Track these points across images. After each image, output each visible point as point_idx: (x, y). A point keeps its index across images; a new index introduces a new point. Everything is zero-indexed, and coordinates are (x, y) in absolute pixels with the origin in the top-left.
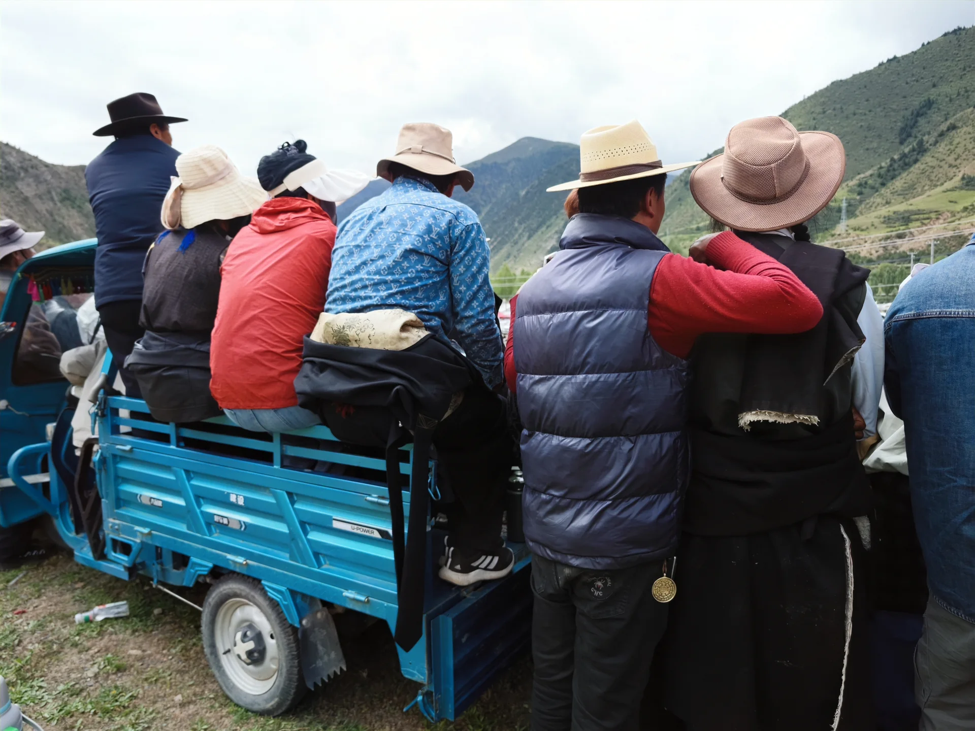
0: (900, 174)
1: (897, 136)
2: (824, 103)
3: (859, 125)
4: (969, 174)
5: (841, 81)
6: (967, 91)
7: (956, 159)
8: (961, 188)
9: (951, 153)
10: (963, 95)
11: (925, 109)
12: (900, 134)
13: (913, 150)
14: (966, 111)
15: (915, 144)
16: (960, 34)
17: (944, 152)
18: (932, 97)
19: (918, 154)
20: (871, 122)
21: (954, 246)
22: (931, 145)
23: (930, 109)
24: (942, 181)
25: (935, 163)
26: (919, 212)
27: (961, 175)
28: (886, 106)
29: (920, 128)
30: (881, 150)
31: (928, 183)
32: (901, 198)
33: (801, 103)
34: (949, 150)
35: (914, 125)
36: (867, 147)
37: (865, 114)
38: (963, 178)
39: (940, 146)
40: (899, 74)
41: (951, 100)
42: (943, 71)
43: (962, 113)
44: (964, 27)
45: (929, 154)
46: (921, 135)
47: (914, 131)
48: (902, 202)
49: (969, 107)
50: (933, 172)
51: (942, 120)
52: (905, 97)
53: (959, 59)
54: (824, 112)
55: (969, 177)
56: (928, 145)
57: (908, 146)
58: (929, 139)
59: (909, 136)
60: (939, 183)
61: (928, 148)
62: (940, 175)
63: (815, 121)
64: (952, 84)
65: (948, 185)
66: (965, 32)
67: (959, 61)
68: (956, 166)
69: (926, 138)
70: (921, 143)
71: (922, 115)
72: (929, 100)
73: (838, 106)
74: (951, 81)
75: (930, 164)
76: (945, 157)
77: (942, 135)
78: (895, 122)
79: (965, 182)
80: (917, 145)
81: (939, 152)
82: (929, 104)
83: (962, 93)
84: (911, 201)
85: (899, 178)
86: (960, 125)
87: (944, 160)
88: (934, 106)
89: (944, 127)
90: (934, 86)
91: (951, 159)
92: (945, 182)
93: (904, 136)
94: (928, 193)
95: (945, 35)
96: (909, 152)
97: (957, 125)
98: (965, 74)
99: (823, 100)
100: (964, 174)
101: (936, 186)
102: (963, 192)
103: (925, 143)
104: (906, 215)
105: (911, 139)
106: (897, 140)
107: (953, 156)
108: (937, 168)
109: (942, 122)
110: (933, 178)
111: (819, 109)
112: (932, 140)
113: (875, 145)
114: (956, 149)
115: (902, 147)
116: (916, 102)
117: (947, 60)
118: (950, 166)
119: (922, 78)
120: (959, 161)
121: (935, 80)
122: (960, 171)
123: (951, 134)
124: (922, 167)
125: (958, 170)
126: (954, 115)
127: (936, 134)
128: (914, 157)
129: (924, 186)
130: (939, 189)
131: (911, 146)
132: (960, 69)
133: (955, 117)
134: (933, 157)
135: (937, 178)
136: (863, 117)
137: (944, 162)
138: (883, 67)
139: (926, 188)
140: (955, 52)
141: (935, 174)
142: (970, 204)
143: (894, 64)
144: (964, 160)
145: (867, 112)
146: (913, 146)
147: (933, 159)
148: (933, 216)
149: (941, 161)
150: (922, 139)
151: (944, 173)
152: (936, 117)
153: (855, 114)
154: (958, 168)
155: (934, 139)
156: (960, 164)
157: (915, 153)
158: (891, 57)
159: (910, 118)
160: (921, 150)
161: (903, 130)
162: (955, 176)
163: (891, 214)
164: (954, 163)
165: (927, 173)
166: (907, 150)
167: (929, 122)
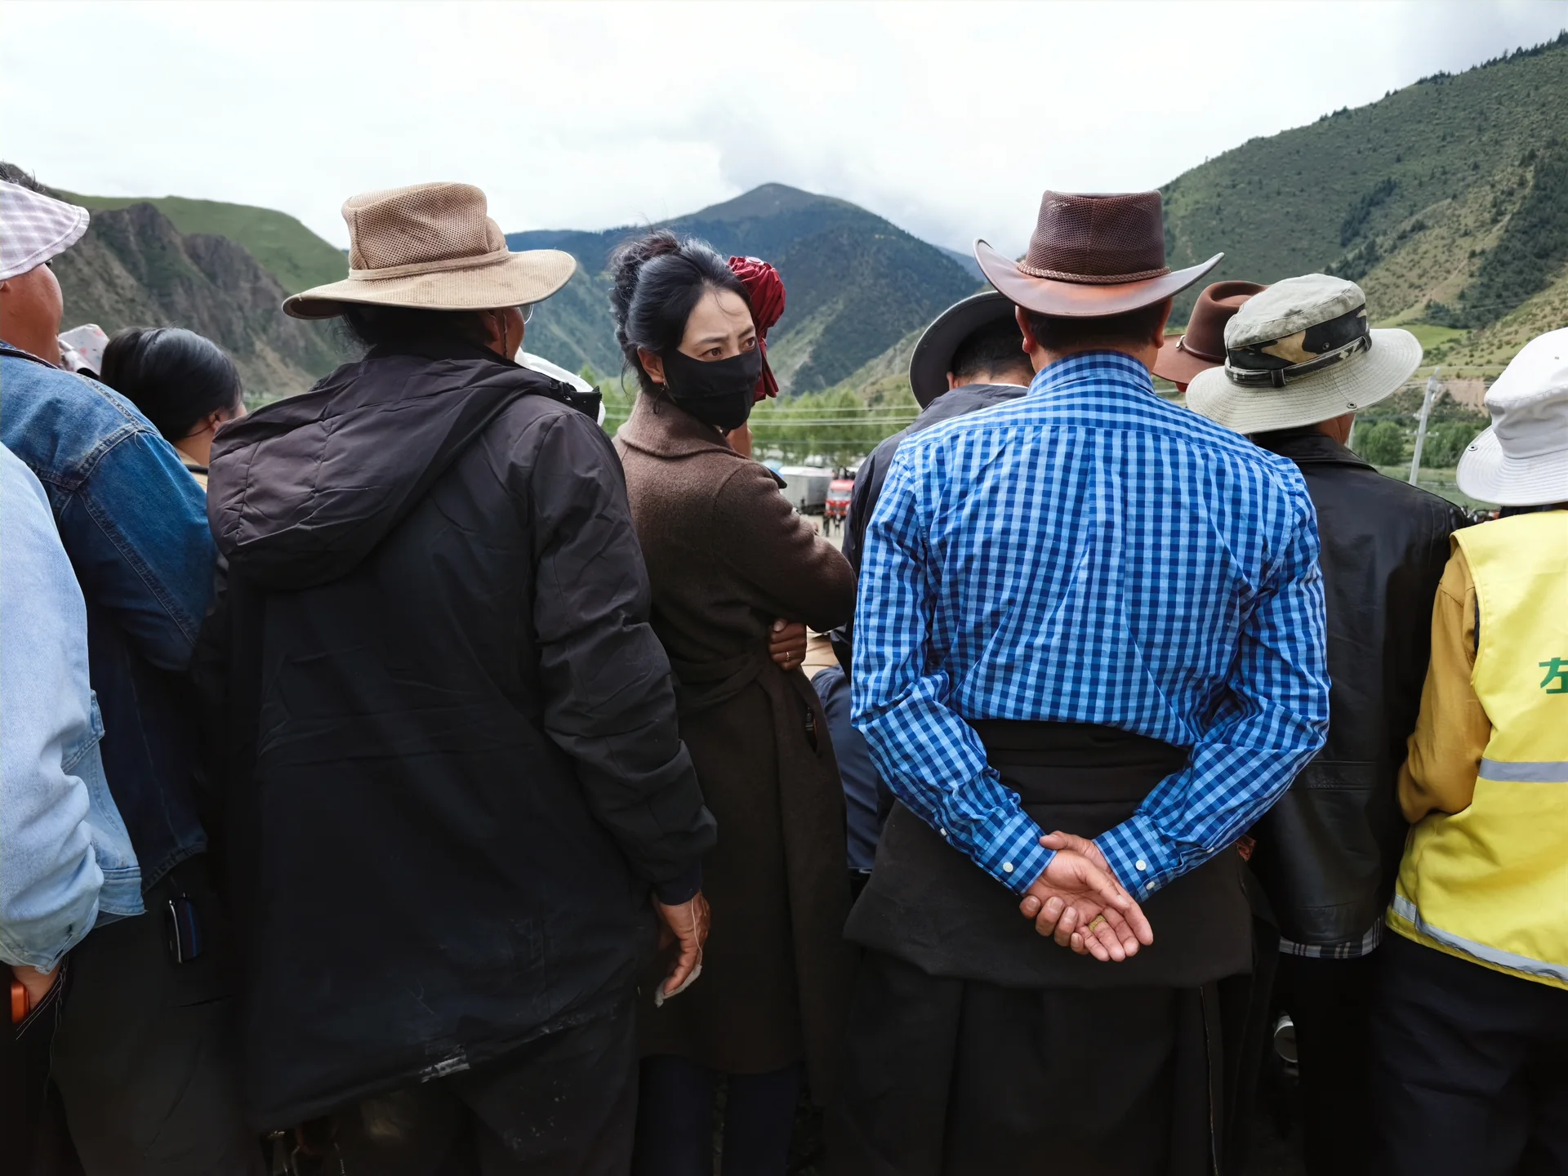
1: (1338, 233)
2: (1234, 172)
3: (1286, 210)
4: (1438, 301)
5: (1263, 139)
6: (1444, 173)
7: (1420, 277)
8: (1424, 321)
9: (1414, 266)
10: (1439, 179)
11: (1381, 195)
12: (1344, 231)
13: (1360, 257)
14: (1440, 204)
15: (1363, 248)
16: (1442, 83)
17: (1405, 264)
18: (1393, 177)
19: (1366, 264)
20: (1302, 207)
21: (1406, 409)
22: (1385, 251)
23: (1389, 195)
24: (1397, 308)
25: (1388, 279)
27: (1425, 301)
28: (1326, 185)
29: (1373, 224)
30: (1313, 253)
31: (1377, 309)
33: (1200, 168)
34: (1412, 261)
35: (1364, 218)
36: (1293, 245)
37: (1294, 195)
38: (1428, 307)
39: (1399, 254)
40: (1348, 137)
41: (1421, 184)
42: (1413, 139)
43: (1435, 206)
44: (1449, 74)
45: (1382, 264)
46: (1373, 234)
47: (1364, 228)
49: (1447, 198)
50: (1385, 293)
51: (1406, 214)
52: (1354, 173)
53: (1438, 121)
54: (1234, 186)
55: (1437, 305)
56: (1382, 250)
57: (1353, 250)
58: (1384, 242)
59: (1356, 234)
60: (1392, 311)
61: (1381, 256)
62: (1396, 299)
63: (1219, 199)
64: (1424, 159)
65: (1407, 315)
66: (1450, 80)
67: (1437, 124)
68: (1419, 287)
69: (1379, 240)
70: (1371, 247)
71: (1378, 203)
72: (1389, 181)
73: (1256, 178)
74: (1424, 156)
75: (1383, 281)
76: (1404, 271)
77: (1403, 237)
78: (1337, 210)
79: (1430, 312)
80: (1366, 249)
81: (1397, 263)
82: (1389, 188)
83: (1438, 175)
86: (1430, 223)
87: (1403, 276)
88: (1396, 191)
89: (1407, 225)
90: (1399, 160)
91: (1413, 276)
92: (1402, 309)
93: (1348, 234)
95: (1421, 82)
96: (1354, 260)
97: (1426, 224)
98: (1444, 146)
99: (1233, 166)
100: (1431, 300)
101: (1388, 315)
102: (1427, 327)
103: (1377, 248)
105: (1358, 240)
106: (1339, 240)
107: (1417, 271)
108: (1392, 288)
109: (1406, 217)
110: (1385, 303)
111: (1227, 181)
112: (1388, 244)
113: (1305, 244)
114: (1422, 261)
115: (1345, 251)
116: (1371, 183)
117: (1420, 122)
118: (1411, 286)
119: (1382, 147)
120: (1424, 280)
121: (1400, 151)
122: (1424, 295)
123: (1417, 237)
124: (1370, 284)
125: (1421, 294)
126: (1424, 208)
127: (1395, 235)
128: (1359, 269)
130: (1393, 320)
131: (1357, 251)
132: (1438, 137)
133: (1424, 211)
134: (1387, 270)
135: (1390, 304)
136: (1291, 200)
137: (1403, 279)
138: (1326, 123)
140: (1432, 110)
141: (1387, 297)
142: (1434, 347)
143: (1343, 120)
144: (1432, 278)
145: (1297, 193)
146: (1360, 251)
147: (1387, 273)
149: (1399, 277)
150: (1374, 241)
151: (1402, 296)
152: (1398, 209)
153: (1279, 193)
154: (1422, 290)
155: (1391, 243)
156: (1426, 284)
157: (1362, 262)
158: (1339, 108)
159: (1359, 206)
160: (1371, 258)
161: (1348, 224)
162: (1417, 301)
164: (1416, 281)
165: (1377, 295)
166: (1350, 256)
167: (1386, 216)
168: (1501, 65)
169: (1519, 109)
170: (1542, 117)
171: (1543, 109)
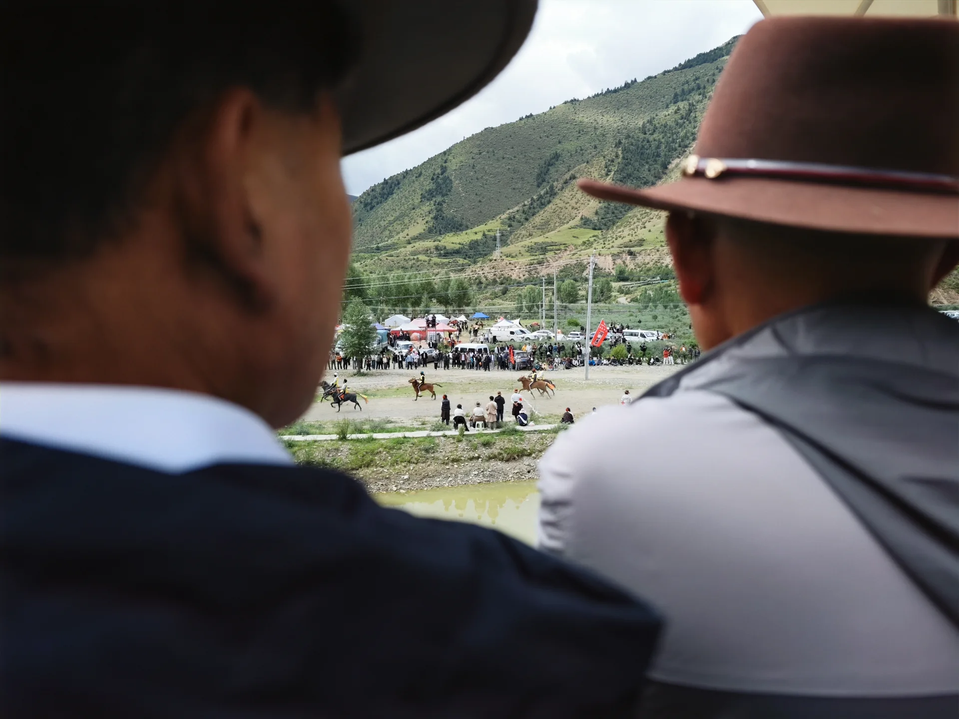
0: (538, 211)
1: (535, 180)
2: (479, 146)
3: (507, 167)
4: (586, 216)
5: (492, 128)
6: (582, 150)
7: (576, 203)
8: (581, 227)
9: (573, 197)
10: (579, 153)
11: (553, 160)
12: (538, 179)
13: (547, 193)
14: (582, 165)
15: (548, 188)
16: (575, 104)
17: (569, 197)
18: (558, 151)
19: (550, 196)
20: (516, 166)
21: (577, 273)
22: (559, 190)
23: (557, 160)
24: (567, 220)
25: (562, 205)
26: (553, 244)
27: (580, 216)
28: (526, 154)
29: (551, 176)
30: (524, 190)
31: (558, 220)
32: (539, 232)
33: (461, 142)
34: (571, 195)
35: (547, 172)
36: (513, 186)
37: (511, 159)
38: (582, 219)
39: (565, 191)
40: (534, 129)
41: (571, 155)
42: (565, 132)
43: (579, 167)
44: (578, 99)
45: (558, 197)
46: (552, 181)
47: (547, 178)
48: (541, 235)
49: (584, 163)
50: (561, 212)
51: (566, 170)
52: (539, 149)
53: (576, 123)
54: (480, 154)
55: (586, 218)
56: (557, 189)
57: (542, 190)
58: (558, 185)
59: (544, 181)
60: (565, 221)
61: (557, 192)
62: (566, 215)
63: (473, 160)
64: (572, 142)
65: (572, 223)
66: (578, 103)
67: (576, 125)
68: (577, 208)
69: (555, 184)
70: (552, 188)
71: (552, 165)
72: (557, 154)
73: (491, 149)
74: (571, 140)
75: (560, 205)
76: (569, 201)
77: (566, 182)
78: (533, 168)
79: (583, 221)
80: (549, 188)
81: (565, 196)
82: (557, 156)
83: (579, 151)
84: (547, 235)
85: (537, 215)
86: (578, 175)
87: (568, 203)
88: (560, 158)
89: (567, 176)
90: (560, 142)
91: (573, 203)
92: (570, 220)
93: (540, 181)
94: (558, 229)
95: (566, 103)
96: (544, 194)
97: (576, 176)
98: (580, 136)
99: (478, 142)
100: (582, 215)
101: (564, 223)
102: (582, 229)
103: (554, 188)
104: (544, 246)
105: (545, 184)
106: (536, 183)
107: (574, 200)
108: (564, 209)
109: (566, 172)
110: (561, 217)
111: (476, 151)
112: (560, 186)
113: (519, 185)
114: (576, 195)
115: (539, 189)
116: (548, 154)
117: (567, 123)
118: (573, 208)
119: (551, 135)
120: (578, 205)
121: (560, 137)
122: (579, 213)
123: (573, 182)
124: (554, 207)
125: (578, 212)
126: (574, 167)
127: (562, 181)
128: (548, 199)
129: (555, 223)
130: (566, 226)
131: (545, 190)
132: (577, 131)
133: (575, 169)
134: (561, 200)
135: (564, 218)
136: (510, 162)
137: (569, 204)
138: (523, 122)
139: (557, 225)
140: (572, 117)
141: (562, 214)
142: (587, 239)
143: (530, 120)
144: (582, 204)
145: (513, 158)
146: (547, 189)
147: (561, 201)
148: (562, 247)
149: (566, 203)
150: (553, 184)
151: (569, 213)
152: (562, 168)
153: (503, 158)
154: (578, 210)
155: (561, 185)
156: (579, 207)
157: (548, 195)
158: (528, 114)
159: (544, 166)
160: (552, 193)
161: (539, 175)
162: (576, 216)
163: (533, 244)
164: (576, 206)
165: (557, 213)
166: (542, 193)
167: (557, 171)
168: (601, 96)
169: (611, 119)
170: (622, 123)
171: (622, 120)
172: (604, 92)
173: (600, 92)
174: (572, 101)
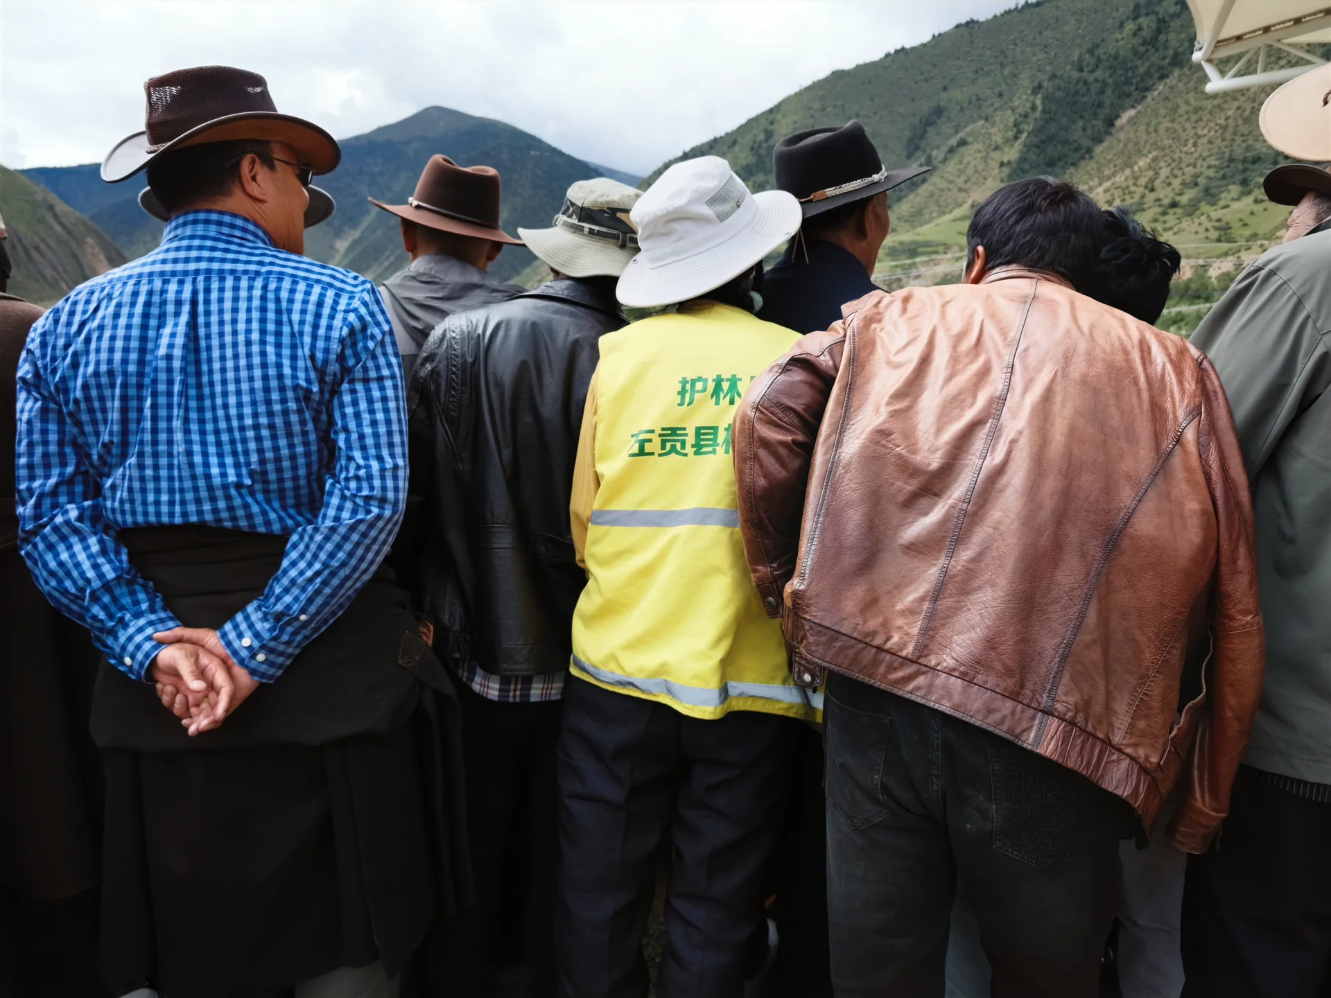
0: (906, 196)
1: (905, 148)
2: (822, 98)
5: (843, 71)
6: (978, 100)
7: (966, 182)
9: (961, 173)
10: (975, 104)
11: (934, 117)
12: (908, 146)
14: (977, 124)
16: (973, 28)
17: (954, 172)
18: (942, 103)
20: (876, 127)
22: (940, 162)
23: (939, 117)
24: (950, 207)
25: (943, 185)
26: (927, 244)
27: (970, 202)
28: (892, 109)
29: (929, 141)
31: (936, 208)
32: (907, 226)
33: (796, 95)
34: (958, 170)
35: (922, 135)
37: (869, 117)
38: (973, 206)
39: (949, 164)
40: (906, 70)
41: (962, 109)
42: (954, 72)
43: (973, 126)
44: (977, 20)
45: (938, 173)
46: (930, 149)
47: (923, 144)
48: (909, 231)
49: (981, 119)
50: (941, 196)
51: (952, 132)
52: (913, 100)
53: (971, 58)
54: (823, 109)
56: (937, 162)
58: (938, 154)
59: (917, 148)
60: (947, 210)
61: (936, 166)
62: (949, 200)
65: (957, 213)
66: (978, 25)
67: (971, 61)
68: (966, 190)
69: (935, 153)
70: (929, 161)
71: (932, 124)
72: (939, 106)
73: (839, 103)
74: (963, 86)
75: (940, 186)
76: (954, 178)
77: (951, 150)
78: (902, 130)
81: (948, 172)
82: (939, 111)
83: (974, 101)
84: (919, 230)
85: (905, 201)
86: (970, 139)
87: (953, 182)
88: (945, 114)
89: (953, 141)
90: (945, 89)
91: (960, 181)
92: (954, 208)
93: (912, 149)
94: (936, 221)
95: (958, 26)
97: (968, 140)
98: (977, 78)
99: (821, 93)
100: (974, 201)
101: (944, 213)
103: (933, 160)
104: (913, 247)
105: (919, 153)
106: (905, 153)
107: (963, 178)
108: (946, 191)
109: (953, 135)
110: (941, 203)
111: (817, 105)
112: (941, 156)
114: (966, 170)
116: (925, 107)
117: (958, 58)
118: (960, 190)
119: (932, 78)
120: (968, 185)
121: (946, 82)
122: (970, 197)
123: (961, 150)
124: (931, 188)
125: (967, 196)
126: (965, 127)
127: (945, 149)
129: (932, 213)
130: (948, 217)
132: (972, 71)
133: (966, 130)
134: (942, 177)
135: (945, 204)
138: (890, 59)
139: (934, 215)
140: (967, 49)
141: (943, 199)
143: (902, 55)
144: (974, 183)
147: (942, 180)
148: (941, 249)
149: (950, 183)
150: (931, 154)
151: (953, 198)
152: (946, 128)
154: (968, 193)
155: (943, 155)
156: (970, 188)
158: (899, 47)
159: (918, 126)
160: (931, 168)
161: (911, 140)
162: (964, 202)
163: (896, 244)
164: (963, 186)
165: (935, 197)
167: (938, 134)
168: (1014, 14)
169: (1029, 49)
170: (1045, 56)
171: (1046, 50)
172: (1020, 6)
173: (1013, 7)
174: (968, 23)
